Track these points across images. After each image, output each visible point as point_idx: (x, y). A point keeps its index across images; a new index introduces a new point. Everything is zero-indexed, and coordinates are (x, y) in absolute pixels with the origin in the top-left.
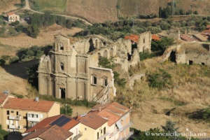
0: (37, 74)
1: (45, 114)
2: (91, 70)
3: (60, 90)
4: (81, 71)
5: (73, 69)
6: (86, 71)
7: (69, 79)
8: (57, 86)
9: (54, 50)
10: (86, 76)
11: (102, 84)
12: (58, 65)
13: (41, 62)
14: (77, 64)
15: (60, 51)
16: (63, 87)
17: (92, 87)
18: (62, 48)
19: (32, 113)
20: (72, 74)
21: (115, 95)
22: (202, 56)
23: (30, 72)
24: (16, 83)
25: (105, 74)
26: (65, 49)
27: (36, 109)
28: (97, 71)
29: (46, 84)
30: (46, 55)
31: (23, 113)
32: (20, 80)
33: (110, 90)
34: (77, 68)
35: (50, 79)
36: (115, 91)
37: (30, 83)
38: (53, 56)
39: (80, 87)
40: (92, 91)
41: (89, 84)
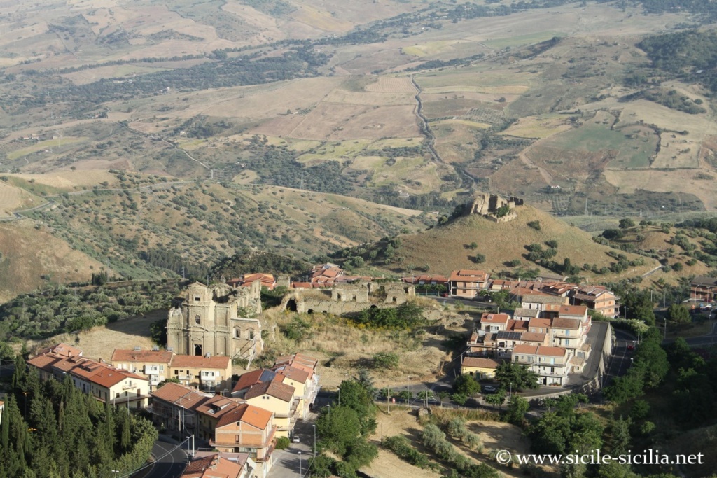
0: (166, 330)
1: (222, 371)
2: (233, 322)
3: (195, 347)
4: (220, 324)
5: (211, 322)
6: (226, 323)
7: (206, 334)
8: (191, 343)
9: (188, 302)
10: (227, 329)
11: (247, 337)
12: (192, 319)
13: (170, 316)
14: (216, 316)
15: (196, 303)
16: (199, 343)
17: (234, 342)
18: (198, 299)
19: (206, 370)
20: (210, 328)
21: (262, 349)
22: (324, 303)
23: (155, 328)
24: (141, 342)
25: (250, 325)
26: (201, 299)
27: (210, 366)
28: (241, 323)
29: (176, 341)
30: (177, 308)
31: (194, 372)
32: (144, 339)
33: (257, 343)
34: (216, 320)
35: (182, 334)
36: (262, 344)
37: (154, 341)
38: (186, 308)
39: (220, 342)
40: (234, 346)
41: (230, 338)
